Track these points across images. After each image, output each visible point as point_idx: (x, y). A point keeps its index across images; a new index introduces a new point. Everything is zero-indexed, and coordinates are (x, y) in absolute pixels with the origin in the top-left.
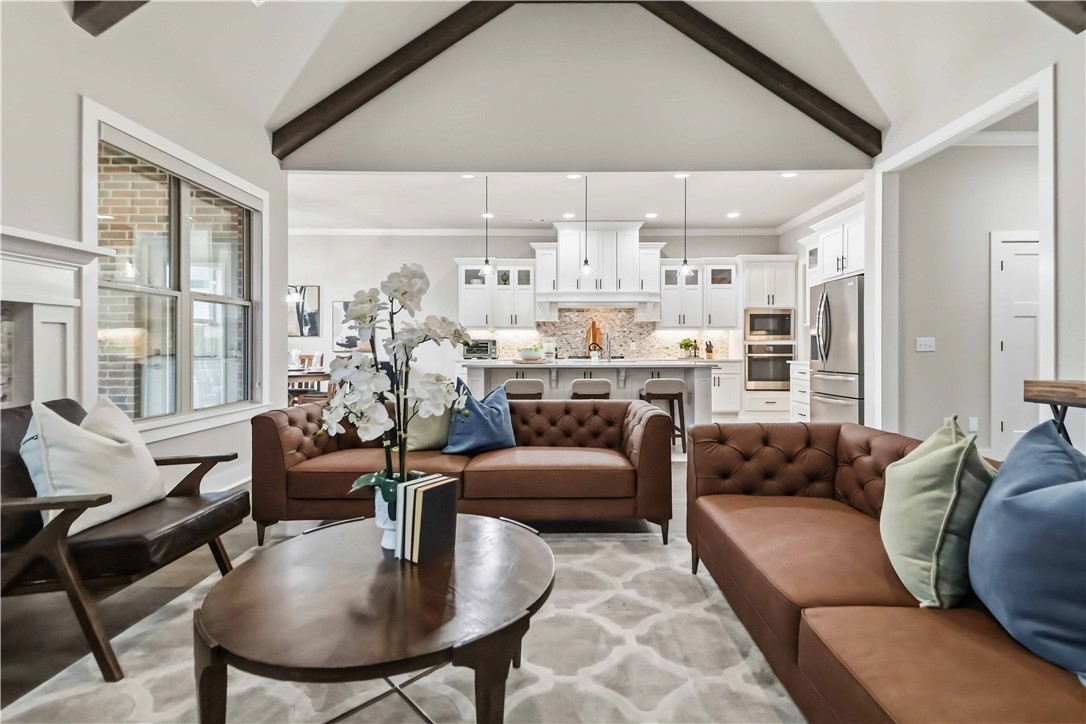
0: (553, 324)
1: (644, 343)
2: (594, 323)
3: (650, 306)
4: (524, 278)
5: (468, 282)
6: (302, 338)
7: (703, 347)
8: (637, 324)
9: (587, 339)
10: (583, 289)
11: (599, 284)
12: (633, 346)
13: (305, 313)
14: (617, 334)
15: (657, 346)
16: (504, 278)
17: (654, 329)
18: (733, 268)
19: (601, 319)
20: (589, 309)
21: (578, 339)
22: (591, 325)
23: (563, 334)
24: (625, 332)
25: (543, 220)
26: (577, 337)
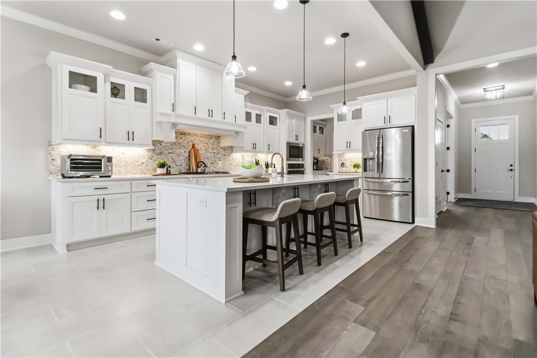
1: (226, 162)
2: (193, 146)
4: (141, 95)
8: (222, 148)
9: (189, 158)
10: (199, 115)
11: (210, 113)
14: (210, 155)
15: (234, 164)
17: (232, 152)
18: (278, 116)
19: (199, 142)
20: (190, 133)
21: (181, 157)
22: (191, 147)
23: (169, 153)
24: (214, 153)
25: (158, 40)
26: (180, 155)
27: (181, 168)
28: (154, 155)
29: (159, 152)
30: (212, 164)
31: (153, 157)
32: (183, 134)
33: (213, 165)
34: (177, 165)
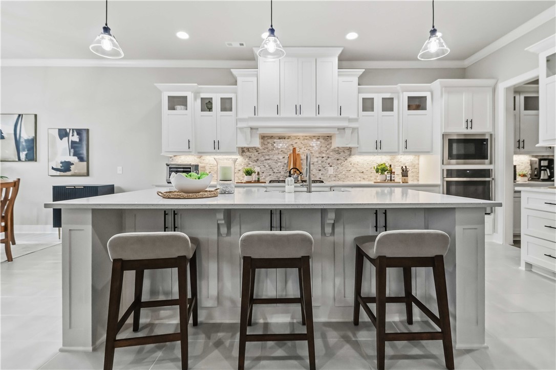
0: (257, 150)
1: (341, 168)
2: (294, 149)
3: (348, 132)
4: (226, 105)
5: (172, 108)
6: (20, 163)
7: (398, 171)
8: (334, 150)
9: (288, 164)
10: (283, 114)
11: (298, 109)
12: (331, 171)
13: (22, 140)
14: (316, 160)
15: (353, 170)
16: (207, 105)
17: (350, 155)
18: (427, 94)
19: (301, 146)
20: (290, 136)
21: (279, 164)
22: (292, 151)
23: (266, 160)
24: (323, 157)
25: (242, 45)
26: (278, 162)
27: (279, 176)
28: (250, 162)
29: (256, 159)
30: (320, 170)
31: (250, 164)
32: (282, 138)
33: (321, 172)
34: (274, 173)
